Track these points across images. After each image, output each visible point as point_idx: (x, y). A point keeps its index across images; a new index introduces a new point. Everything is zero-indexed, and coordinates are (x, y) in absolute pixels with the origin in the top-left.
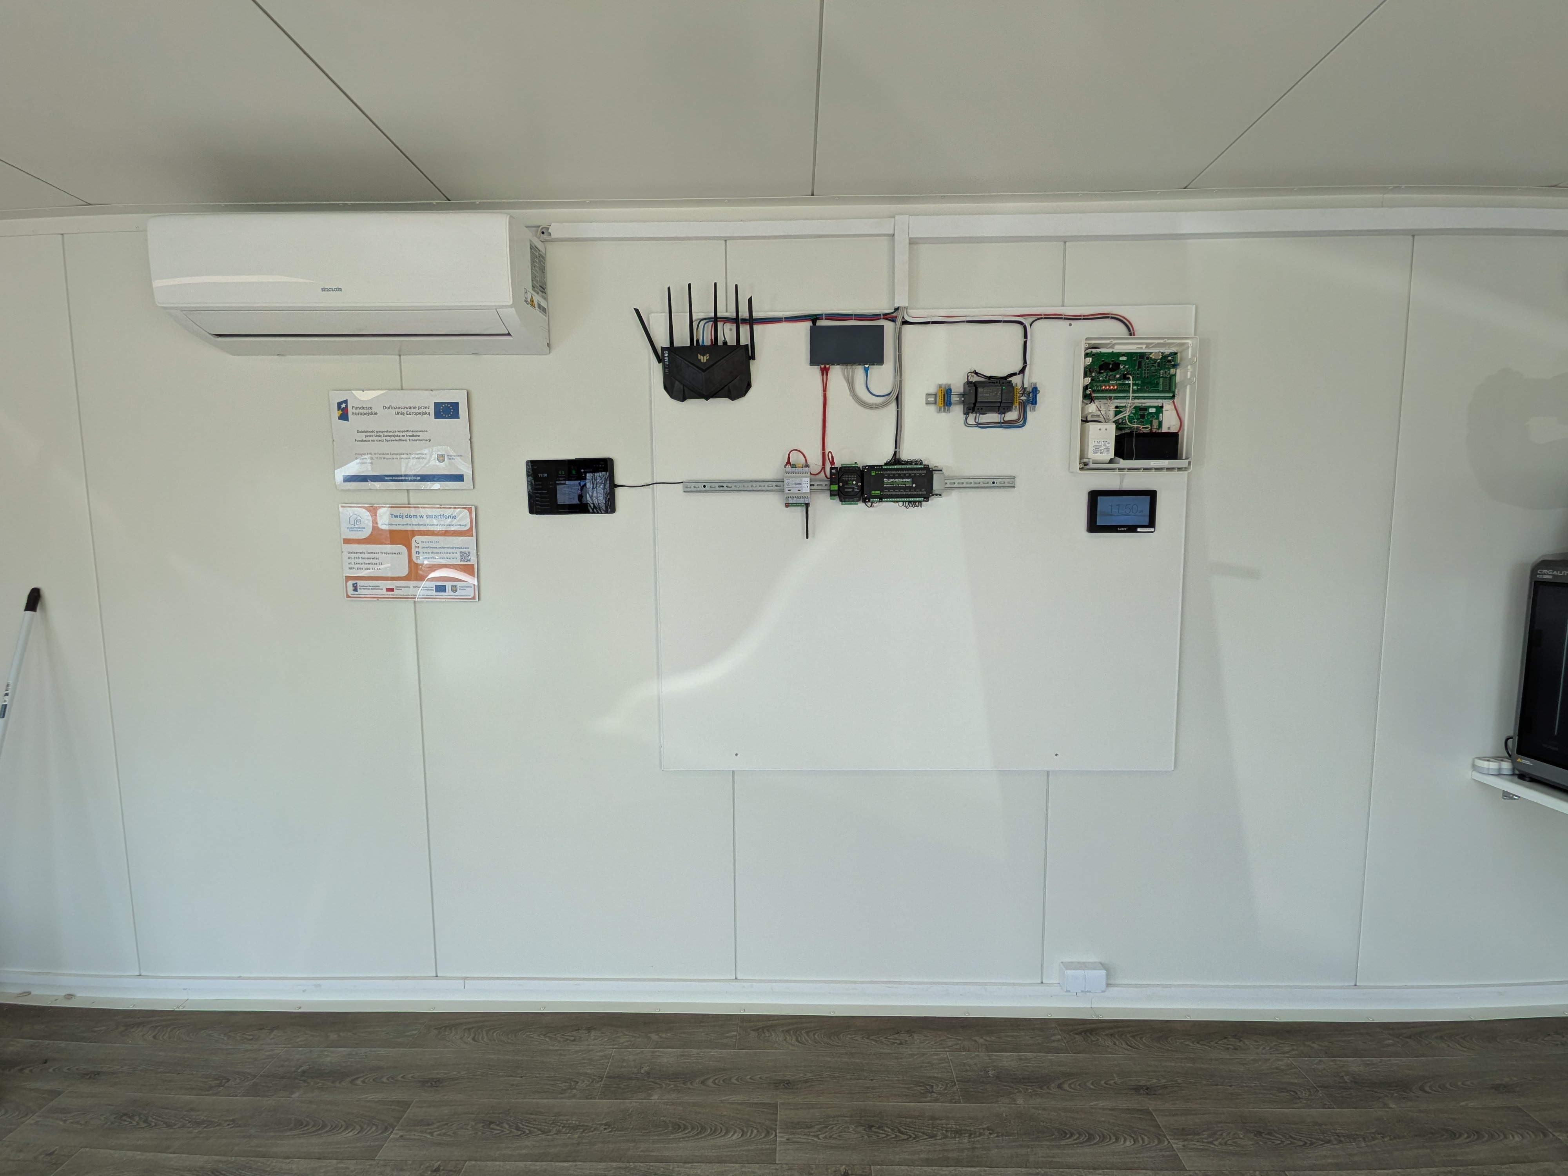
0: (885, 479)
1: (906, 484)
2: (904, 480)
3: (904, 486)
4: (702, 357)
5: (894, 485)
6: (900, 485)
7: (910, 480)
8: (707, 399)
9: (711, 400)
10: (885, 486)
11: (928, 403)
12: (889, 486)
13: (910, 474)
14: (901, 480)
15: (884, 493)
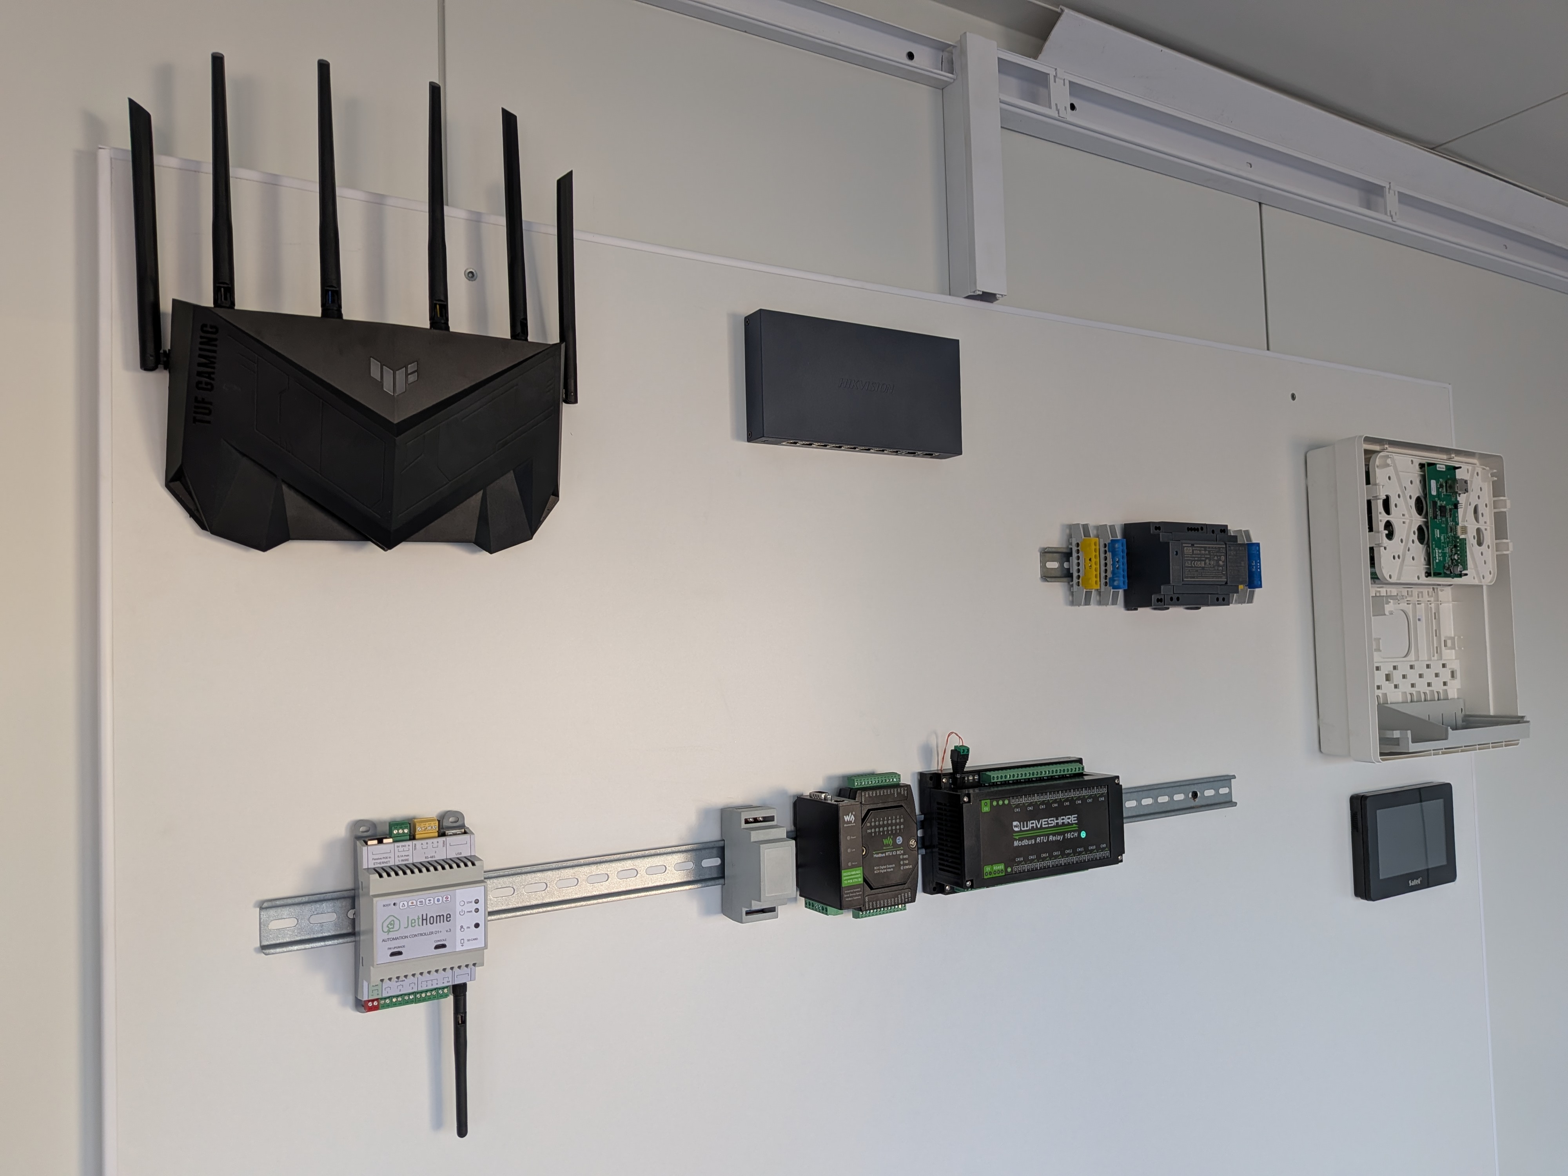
0: (1015, 823)
1: (1063, 833)
2: (1060, 821)
3: (1060, 838)
4: (388, 373)
5: (1038, 840)
6: (1051, 838)
7: (1072, 819)
8: (387, 542)
9: (405, 550)
10: (1016, 844)
11: (1047, 576)
12: (1025, 842)
13: (1071, 800)
14: (1053, 822)
15: (1015, 869)
